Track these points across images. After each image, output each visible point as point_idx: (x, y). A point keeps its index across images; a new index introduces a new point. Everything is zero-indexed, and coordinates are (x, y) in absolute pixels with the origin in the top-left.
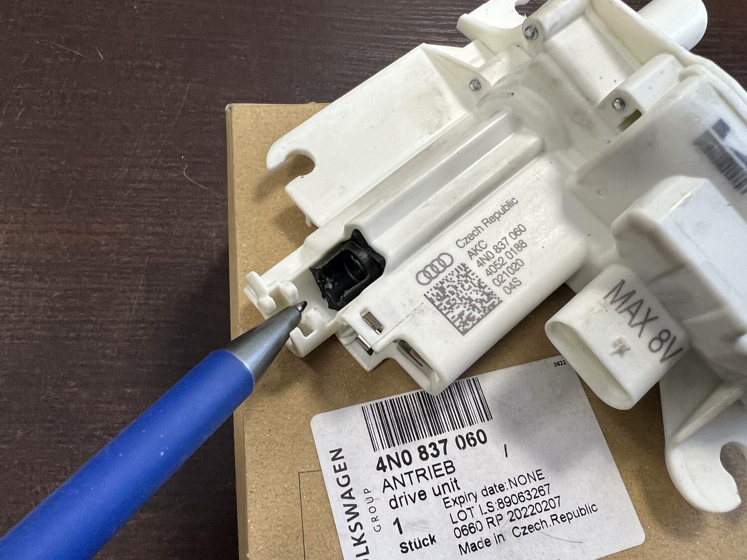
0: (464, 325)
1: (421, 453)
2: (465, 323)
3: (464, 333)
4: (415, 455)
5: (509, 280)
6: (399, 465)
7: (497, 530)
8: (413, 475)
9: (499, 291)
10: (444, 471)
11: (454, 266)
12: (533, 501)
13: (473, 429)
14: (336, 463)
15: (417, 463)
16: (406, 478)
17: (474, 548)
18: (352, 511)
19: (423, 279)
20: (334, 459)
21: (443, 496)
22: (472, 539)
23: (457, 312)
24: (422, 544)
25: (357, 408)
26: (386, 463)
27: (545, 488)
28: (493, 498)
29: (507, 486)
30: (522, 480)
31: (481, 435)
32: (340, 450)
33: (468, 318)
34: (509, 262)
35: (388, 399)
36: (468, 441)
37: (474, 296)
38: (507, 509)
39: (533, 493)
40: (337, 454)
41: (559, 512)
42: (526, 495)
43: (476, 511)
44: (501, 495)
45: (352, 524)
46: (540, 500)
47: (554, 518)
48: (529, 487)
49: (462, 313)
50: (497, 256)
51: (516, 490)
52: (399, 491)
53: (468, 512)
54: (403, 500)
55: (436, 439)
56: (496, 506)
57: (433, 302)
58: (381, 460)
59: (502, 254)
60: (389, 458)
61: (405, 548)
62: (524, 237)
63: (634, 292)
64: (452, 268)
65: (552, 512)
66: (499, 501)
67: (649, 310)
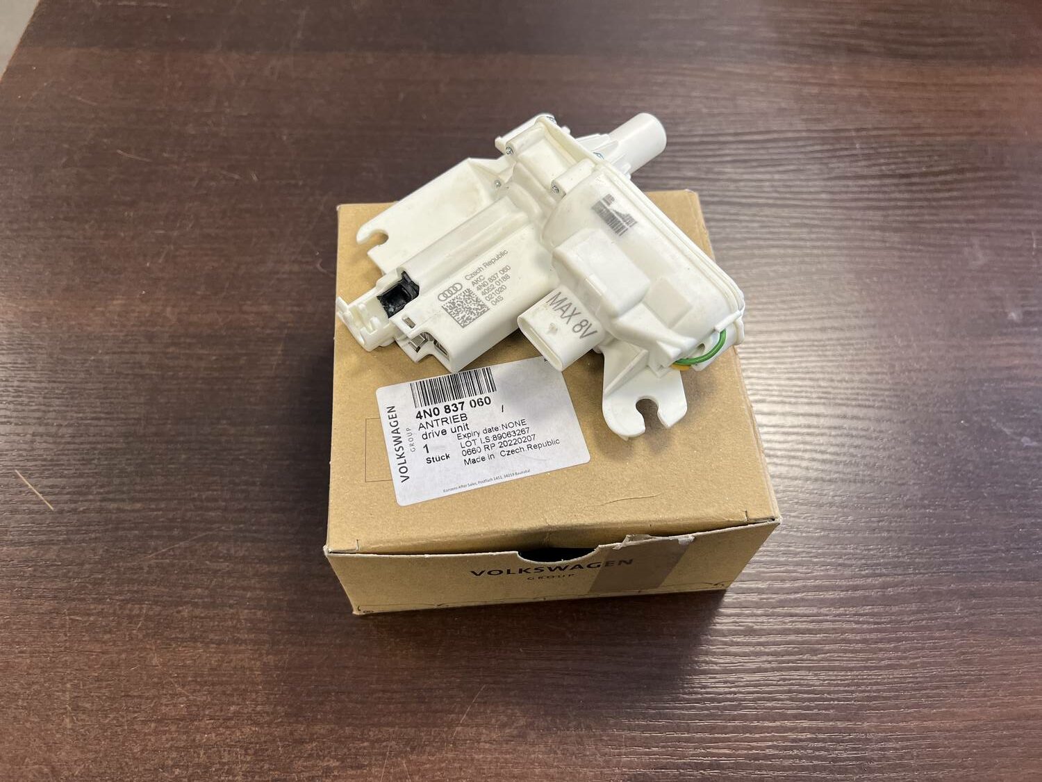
0: (464, 323)
1: (446, 409)
2: (465, 322)
3: (463, 327)
4: (442, 410)
5: (496, 297)
6: (431, 416)
7: (490, 452)
8: (440, 422)
9: (488, 304)
10: (460, 419)
11: (463, 290)
12: (517, 437)
13: (483, 397)
14: (390, 414)
15: (443, 414)
16: (435, 423)
17: (474, 461)
18: (398, 441)
19: (442, 298)
20: (389, 412)
21: (458, 433)
22: (473, 456)
23: (461, 315)
24: (441, 459)
25: (408, 384)
26: (422, 414)
27: (526, 430)
28: (490, 435)
29: (500, 428)
30: (511, 425)
31: (487, 399)
32: (393, 407)
33: (467, 319)
34: (497, 287)
35: (428, 379)
36: (479, 403)
37: (473, 307)
38: (498, 441)
39: (517, 433)
40: (391, 409)
41: (533, 443)
42: (512, 434)
43: (478, 442)
44: (496, 433)
45: (397, 447)
46: (521, 436)
47: (529, 447)
48: (515, 429)
49: (464, 316)
50: (490, 284)
51: (506, 431)
52: (430, 429)
53: (473, 442)
54: (431, 435)
55: (456, 402)
56: (491, 439)
57: (446, 310)
58: (419, 413)
59: (494, 283)
60: (425, 411)
61: (429, 461)
62: (508, 273)
63: (566, 299)
64: (461, 291)
65: (528, 443)
66: (494, 437)
67: (575, 309)
